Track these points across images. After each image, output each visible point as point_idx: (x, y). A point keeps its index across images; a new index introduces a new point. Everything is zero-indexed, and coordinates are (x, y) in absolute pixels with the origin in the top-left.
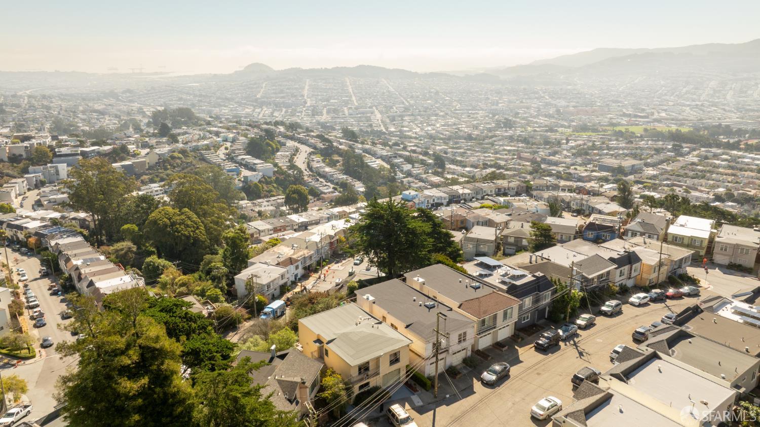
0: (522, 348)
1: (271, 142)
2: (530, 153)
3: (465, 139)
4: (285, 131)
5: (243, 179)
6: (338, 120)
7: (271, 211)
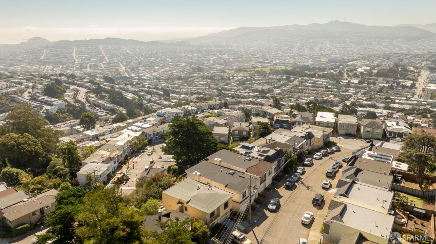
0: (279, 189)
1: (60, 87)
2: (215, 85)
3: (177, 79)
4: (67, 80)
5: (45, 112)
6: (98, 71)
7: (68, 130)
